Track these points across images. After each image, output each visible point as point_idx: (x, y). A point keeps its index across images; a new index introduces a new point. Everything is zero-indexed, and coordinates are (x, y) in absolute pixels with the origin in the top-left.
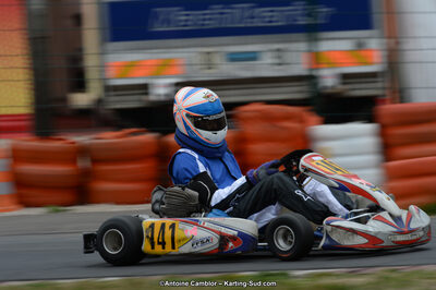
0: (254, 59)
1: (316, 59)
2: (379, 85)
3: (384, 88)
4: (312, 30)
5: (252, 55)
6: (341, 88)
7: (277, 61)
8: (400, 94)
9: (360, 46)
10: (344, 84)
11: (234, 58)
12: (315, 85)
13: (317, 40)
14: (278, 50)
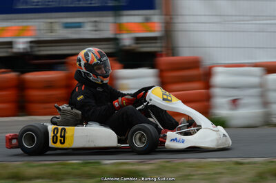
0: (80, 27)
1: (120, 28)
2: (158, 45)
3: (162, 47)
4: (117, 10)
5: (78, 25)
6: (134, 46)
7: (94, 28)
8: (172, 50)
9: (147, 20)
10: (137, 43)
11: (67, 26)
12: (118, 44)
13: (120, 15)
14: (95, 22)
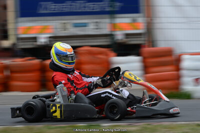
0: (85, 26)
1: (114, 27)
2: (143, 39)
3: (145, 40)
4: (112, 13)
6: (125, 40)
7: (96, 27)
8: (152, 43)
9: (134, 21)
10: (127, 38)
11: (76, 26)
12: (113, 38)
13: (114, 18)
14: (97, 22)
